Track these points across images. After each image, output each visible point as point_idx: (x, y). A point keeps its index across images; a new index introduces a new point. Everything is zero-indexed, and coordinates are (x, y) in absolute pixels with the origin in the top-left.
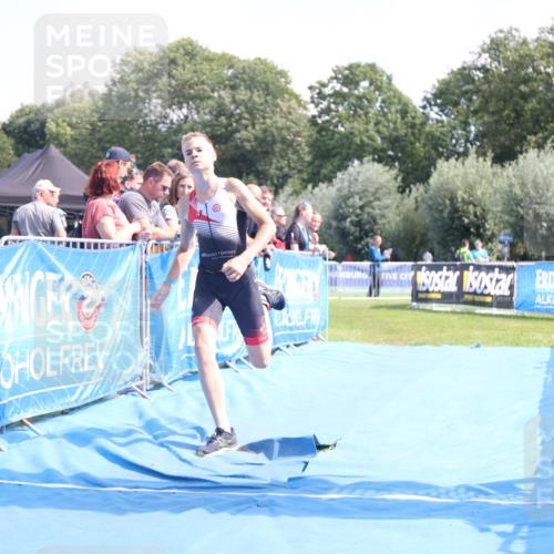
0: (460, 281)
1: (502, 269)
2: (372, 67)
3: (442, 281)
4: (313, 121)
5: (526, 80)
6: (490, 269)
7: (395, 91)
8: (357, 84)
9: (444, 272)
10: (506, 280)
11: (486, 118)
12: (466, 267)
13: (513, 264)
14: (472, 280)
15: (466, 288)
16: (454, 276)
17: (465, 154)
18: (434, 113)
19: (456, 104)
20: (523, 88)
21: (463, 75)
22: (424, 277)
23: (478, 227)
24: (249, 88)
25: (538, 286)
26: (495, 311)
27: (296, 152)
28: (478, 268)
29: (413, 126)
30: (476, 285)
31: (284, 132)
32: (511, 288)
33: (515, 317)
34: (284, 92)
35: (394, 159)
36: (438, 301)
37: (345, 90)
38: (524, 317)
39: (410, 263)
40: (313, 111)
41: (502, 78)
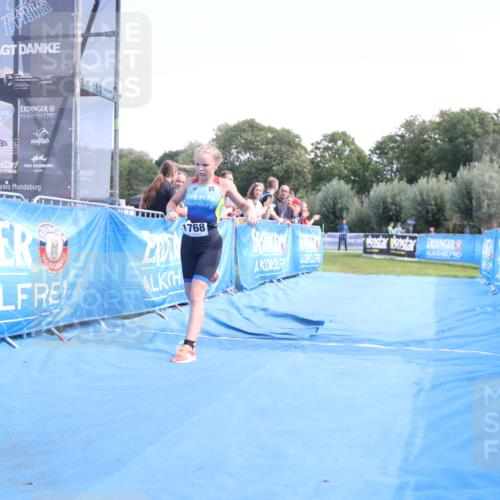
0: (388, 244)
1: (411, 238)
2: (344, 134)
3: (378, 243)
4: (312, 162)
5: (425, 141)
6: (404, 237)
7: (356, 146)
8: (336, 143)
9: (381, 238)
10: (412, 243)
11: (402, 161)
12: (391, 236)
13: (416, 235)
14: (395, 243)
15: (392, 247)
16: (385, 241)
17: (391, 180)
18: (375, 158)
19: (387, 153)
20: (422, 145)
21: (391, 139)
22: (370, 241)
23: (397, 217)
24: (280, 144)
25: (428, 246)
26: (406, 259)
27: (303, 177)
28: (398, 237)
29: (363, 164)
30: (397, 245)
31: (298, 167)
32: (415, 248)
33: (417, 262)
34: (299, 146)
35: (354, 181)
36: (376, 253)
37: (330, 145)
38: (421, 262)
39: (362, 234)
40: (312, 155)
41: (411, 140)
